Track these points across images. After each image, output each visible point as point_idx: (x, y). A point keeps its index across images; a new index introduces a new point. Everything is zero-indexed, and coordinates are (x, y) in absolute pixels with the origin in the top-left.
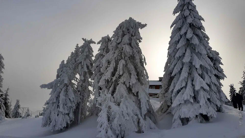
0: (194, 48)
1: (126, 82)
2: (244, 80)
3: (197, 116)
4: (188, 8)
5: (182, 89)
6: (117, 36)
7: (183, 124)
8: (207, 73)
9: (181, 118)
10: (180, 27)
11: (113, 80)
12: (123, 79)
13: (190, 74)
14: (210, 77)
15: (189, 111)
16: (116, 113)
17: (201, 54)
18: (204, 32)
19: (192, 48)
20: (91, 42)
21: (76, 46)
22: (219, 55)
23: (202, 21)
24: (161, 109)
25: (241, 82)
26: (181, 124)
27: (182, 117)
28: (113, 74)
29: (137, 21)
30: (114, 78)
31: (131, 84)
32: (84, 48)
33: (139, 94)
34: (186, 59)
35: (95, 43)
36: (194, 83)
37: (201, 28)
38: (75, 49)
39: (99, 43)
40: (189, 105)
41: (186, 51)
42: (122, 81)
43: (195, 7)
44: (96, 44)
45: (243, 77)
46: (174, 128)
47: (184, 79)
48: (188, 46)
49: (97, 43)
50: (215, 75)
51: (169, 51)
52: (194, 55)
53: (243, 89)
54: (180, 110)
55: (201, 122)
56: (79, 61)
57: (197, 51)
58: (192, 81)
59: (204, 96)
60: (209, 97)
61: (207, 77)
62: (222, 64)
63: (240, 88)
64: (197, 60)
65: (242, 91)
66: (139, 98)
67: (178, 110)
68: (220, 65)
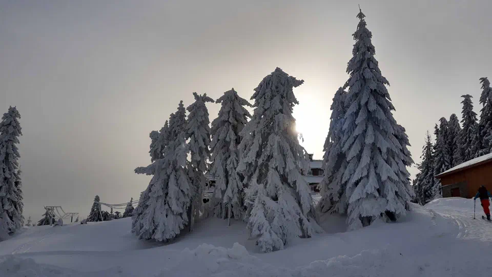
0: (376, 123)
1: (278, 168)
2: (423, 161)
3: (381, 214)
4: (369, 66)
5: (361, 178)
6: (263, 98)
7: (364, 225)
8: (394, 158)
9: (362, 216)
10: (357, 92)
11: (259, 164)
12: (275, 163)
13: (372, 158)
14: (397, 164)
15: (373, 207)
16: (273, 211)
17: (386, 133)
18: (390, 101)
19: (375, 122)
20: (206, 99)
21: (179, 105)
22: (405, 131)
23: (386, 85)
24: (321, 206)
25: (418, 165)
26: (361, 224)
27: (364, 215)
28: (258, 155)
29: (290, 75)
30: (260, 161)
31: (287, 170)
32: (196, 109)
33: (297, 185)
34: (369, 140)
35: (212, 101)
36: (378, 172)
37: (385, 94)
38: (178, 108)
39: (218, 101)
40: (373, 200)
41: (367, 127)
42: (273, 165)
43: (376, 63)
44: (215, 103)
45: (423, 157)
46: (352, 230)
47: (366, 166)
48: (368, 121)
49: (215, 101)
50: (403, 161)
51: (331, 121)
52: (378, 133)
53: (422, 177)
54: (360, 207)
55: (387, 222)
56: (190, 130)
57: (381, 128)
58: (376, 167)
59: (392, 189)
60: (397, 190)
61: (394, 164)
62: (409, 145)
63: (417, 175)
64: (383, 140)
65: (420, 180)
66: (297, 191)
67: (357, 207)
68: (407, 146)
